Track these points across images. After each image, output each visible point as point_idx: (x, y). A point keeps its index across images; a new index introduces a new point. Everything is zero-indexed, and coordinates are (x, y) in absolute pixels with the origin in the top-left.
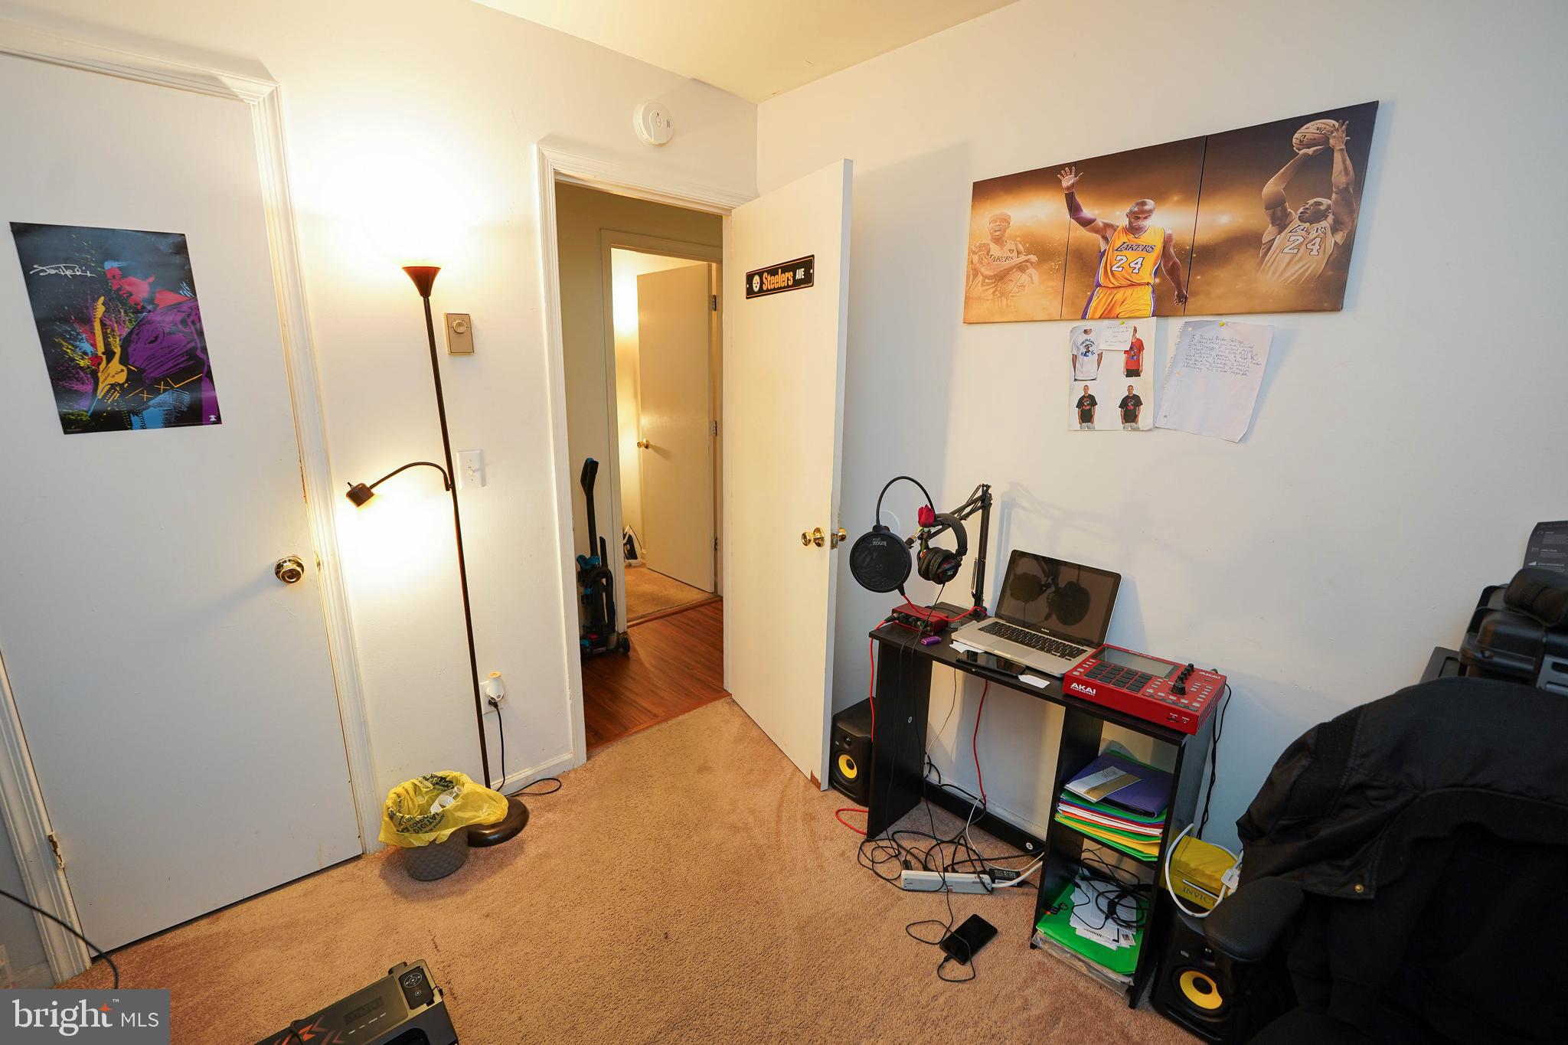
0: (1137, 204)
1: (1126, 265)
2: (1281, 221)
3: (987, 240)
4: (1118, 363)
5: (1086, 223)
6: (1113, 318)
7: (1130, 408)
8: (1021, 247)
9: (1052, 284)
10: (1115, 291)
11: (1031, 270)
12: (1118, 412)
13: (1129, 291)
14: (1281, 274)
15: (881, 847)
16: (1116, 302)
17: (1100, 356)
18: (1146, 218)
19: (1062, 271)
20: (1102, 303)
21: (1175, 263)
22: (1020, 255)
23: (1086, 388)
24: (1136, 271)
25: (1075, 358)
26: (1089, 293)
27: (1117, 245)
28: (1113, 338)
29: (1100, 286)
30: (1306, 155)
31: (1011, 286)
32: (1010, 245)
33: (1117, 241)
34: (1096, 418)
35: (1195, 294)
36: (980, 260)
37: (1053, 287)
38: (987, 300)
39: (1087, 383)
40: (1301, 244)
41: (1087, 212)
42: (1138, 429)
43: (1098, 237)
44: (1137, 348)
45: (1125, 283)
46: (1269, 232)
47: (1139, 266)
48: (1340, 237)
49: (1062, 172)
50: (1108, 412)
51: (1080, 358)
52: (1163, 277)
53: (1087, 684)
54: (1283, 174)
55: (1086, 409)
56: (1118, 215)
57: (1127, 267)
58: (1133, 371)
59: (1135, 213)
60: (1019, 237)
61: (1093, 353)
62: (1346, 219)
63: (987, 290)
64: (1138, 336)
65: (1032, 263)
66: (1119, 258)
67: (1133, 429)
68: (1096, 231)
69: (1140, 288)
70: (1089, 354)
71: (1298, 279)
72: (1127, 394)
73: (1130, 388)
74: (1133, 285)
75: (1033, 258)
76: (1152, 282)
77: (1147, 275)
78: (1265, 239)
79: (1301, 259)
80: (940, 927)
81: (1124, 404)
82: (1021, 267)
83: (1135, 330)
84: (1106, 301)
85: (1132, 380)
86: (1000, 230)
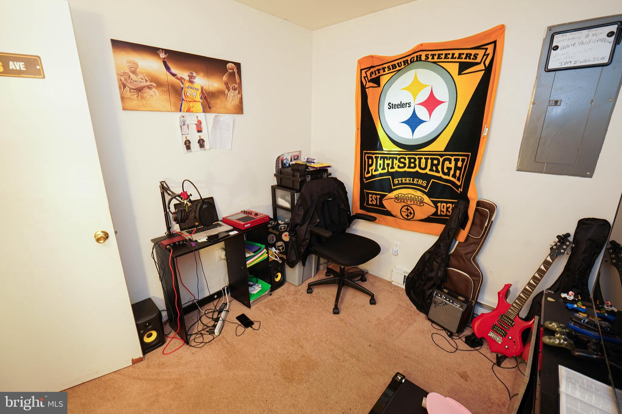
0: (191, 73)
1: (191, 94)
2: (228, 88)
3: (127, 71)
4: (194, 128)
5: (174, 75)
6: (191, 112)
7: (201, 143)
8: (146, 78)
9: (165, 96)
10: (189, 103)
11: (154, 89)
12: (198, 145)
13: (194, 103)
14: (231, 103)
15: (195, 338)
16: (190, 107)
17: (188, 125)
18: (194, 79)
19: (168, 92)
20: (186, 107)
21: (205, 96)
22: (147, 82)
23: (186, 137)
24: (195, 96)
25: (181, 126)
26: (181, 102)
27: (187, 87)
28: (191, 119)
29: (184, 100)
30: (230, 72)
31: (145, 95)
32: (140, 76)
33: (186, 85)
34: (192, 148)
35: (213, 107)
36: (126, 80)
37: (165, 98)
38: (135, 100)
39: (187, 135)
40: (233, 96)
41: (173, 70)
42: (205, 150)
43: (179, 81)
44: (199, 123)
45: (192, 100)
46: (226, 91)
47: (195, 95)
48: (240, 96)
49: (159, 51)
50: (195, 145)
51: (182, 126)
52: (203, 100)
53: (248, 224)
54: (226, 75)
55: (188, 145)
56: (185, 75)
57: (191, 95)
58: (199, 131)
59: (190, 76)
60: (145, 73)
61: (186, 125)
62: (240, 91)
63: (134, 95)
64: (199, 119)
65: (154, 87)
66: (188, 91)
67: (204, 150)
68: (178, 78)
69: (197, 102)
70: (185, 125)
71: (235, 105)
72: (199, 139)
73: (200, 136)
74: (195, 101)
75: (154, 85)
76: (200, 101)
77: (198, 98)
78: (226, 93)
79: (234, 100)
80: (238, 328)
81: (199, 142)
82: (149, 87)
83: (197, 117)
84: (187, 106)
85: (200, 134)
86: (134, 68)
